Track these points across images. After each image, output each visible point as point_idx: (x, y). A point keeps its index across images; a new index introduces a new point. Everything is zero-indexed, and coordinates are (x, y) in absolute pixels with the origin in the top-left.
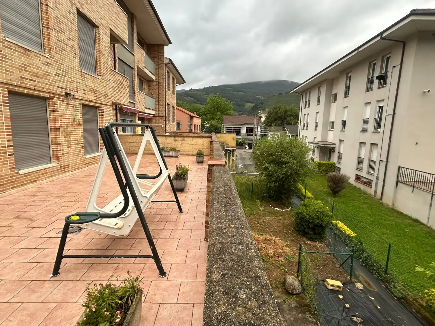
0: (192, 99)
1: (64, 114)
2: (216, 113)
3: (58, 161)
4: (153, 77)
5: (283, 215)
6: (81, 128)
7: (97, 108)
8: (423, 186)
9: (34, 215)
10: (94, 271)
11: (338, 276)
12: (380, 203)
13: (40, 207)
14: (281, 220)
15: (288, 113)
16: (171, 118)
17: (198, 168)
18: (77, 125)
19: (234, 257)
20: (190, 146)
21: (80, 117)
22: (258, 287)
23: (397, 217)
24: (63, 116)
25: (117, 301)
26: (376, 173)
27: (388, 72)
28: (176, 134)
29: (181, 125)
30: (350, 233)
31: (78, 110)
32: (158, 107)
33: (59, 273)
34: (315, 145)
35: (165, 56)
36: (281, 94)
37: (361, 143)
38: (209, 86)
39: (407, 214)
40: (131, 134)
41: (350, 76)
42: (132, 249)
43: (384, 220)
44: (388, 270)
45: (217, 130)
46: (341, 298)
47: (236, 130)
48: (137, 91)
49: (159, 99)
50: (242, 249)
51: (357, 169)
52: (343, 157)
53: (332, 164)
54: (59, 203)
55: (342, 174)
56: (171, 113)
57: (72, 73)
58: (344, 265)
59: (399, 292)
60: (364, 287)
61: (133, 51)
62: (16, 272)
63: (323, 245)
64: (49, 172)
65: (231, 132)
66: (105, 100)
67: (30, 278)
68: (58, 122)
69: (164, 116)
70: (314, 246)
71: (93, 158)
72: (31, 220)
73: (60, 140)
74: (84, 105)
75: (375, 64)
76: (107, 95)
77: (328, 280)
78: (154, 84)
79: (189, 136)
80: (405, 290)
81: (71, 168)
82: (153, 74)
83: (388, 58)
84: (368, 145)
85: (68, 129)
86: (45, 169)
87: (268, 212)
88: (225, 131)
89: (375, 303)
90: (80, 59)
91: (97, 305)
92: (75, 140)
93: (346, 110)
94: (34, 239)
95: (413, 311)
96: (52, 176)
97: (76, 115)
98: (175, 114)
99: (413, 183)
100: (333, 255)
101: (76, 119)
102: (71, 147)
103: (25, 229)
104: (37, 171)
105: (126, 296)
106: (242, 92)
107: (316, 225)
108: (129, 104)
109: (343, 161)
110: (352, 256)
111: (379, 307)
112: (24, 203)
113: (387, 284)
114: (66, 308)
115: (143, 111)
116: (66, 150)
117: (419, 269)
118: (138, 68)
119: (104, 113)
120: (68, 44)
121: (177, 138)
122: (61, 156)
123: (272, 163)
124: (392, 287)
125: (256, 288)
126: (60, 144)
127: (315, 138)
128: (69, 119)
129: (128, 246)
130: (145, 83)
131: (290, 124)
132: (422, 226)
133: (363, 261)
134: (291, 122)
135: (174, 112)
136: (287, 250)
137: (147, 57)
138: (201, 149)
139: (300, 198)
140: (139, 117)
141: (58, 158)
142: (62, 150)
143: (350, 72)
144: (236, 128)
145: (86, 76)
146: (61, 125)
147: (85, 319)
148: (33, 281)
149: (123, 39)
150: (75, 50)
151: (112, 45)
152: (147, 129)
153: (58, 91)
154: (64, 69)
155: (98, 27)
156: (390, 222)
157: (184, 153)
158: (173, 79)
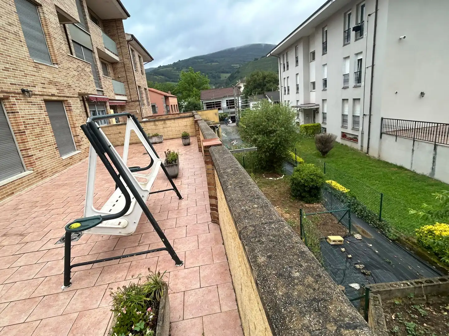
0: (163, 77)
1: (26, 114)
2: (192, 89)
3: (33, 168)
4: (117, 58)
5: (278, 184)
6: (49, 127)
7: (61, 102)
8: (405, 134)
9: (23, 230)
10: (107, 274)
11: (338, 231)
12: (367, 156)
13: (27, 220)
14: (276, 188)
15: (267, 78)
16: (145, 102)
17: (187, 151)
18: (44, 125)
19: (271, 238)
20: (173, 128)
21: (46, 116)
22: (307, 262)
23: (383, 167)
24: (25, 117)
25: (145, 299)
26: (361, 128)
27: (364, 21)
28: (154, 118)
29: (157, 107)
30: (343, 190)
31: (41, 107)
32: (128, 91)
33: (71, 283)
34: (299, 109)
35: (125, 32)
36: (256, 59)
37: (343, 100)
38: (179, 60)
39: (392, 163)
40: (106, 125)
41: (326, 31)
42: (141, 245)
43: (373, 172)
44: (382, 218)
45: (196, 108)
46: (343, 250)
47: (216, 104)
48: (102, 77)
49: (128, 81)
50: (276, 228)
51: (343, 127)
52: (328, 116)
53: (318, 126)
54: (48, 211)
55: (329, 134)
56: (144, 96)
57: (23, 66)
58: (342, 220)
59: (394, 235)
60: (362, 236)
61: (88, 30)
62: (24, 291)
63: (319, 205)
64: (26, 181)
65: (212, 107)
66: (69, 92)
67: (41, 294)
68: (22, 125)
69: (137, 101)
70: (311, 208)
71: (71, 158)
72: (21, 235)
73: (29, 144)
74: (46, 101)
75: (350, 15)
76: (71, 86)
77: (329, 237)
78: (119, 66)
79: (169, 118)
80: (398, 233)
81: (49, 173)
82: (116, 55)
83: (363, 6)
84: (351, 101)
85: (34, 131)
86: (19, 179)
87: (263, 183)
88: (205, 107)
89: (373, 248)
90: (28, 47)
91: (127, 306)
92: (46, 142)
93: (326, 68)
94: (32, 254)
95: (407, 250)
96: (30, 185)
97: (40, 114)
98: (149, 96)
99: (396, 132)
100: (331, 213)
101: (41, 118)
102: (43, 150)
103: (18, 246)
104: (11, 182)
105: (152, 293)
106: (216, 62)
107: (311, 188)
108: (96, 93)
109: (328, 121)
110: (349, 211)
111: (377, 252)
112: (8, 219)
113: (382, 230)
114: (90, 315)
115: (113, 98)
116: (39, 154)
117: (412, 212)
118: (97, 49)
119: (71, 106)
120: (10, 30)
121: (157, 123)
122: (35, 162)
123: (261, 134)
124: (387, 231)
125: (306, 264)
126: (30, 149)
127: (298, 101)
128: (34, 119)
129: (136, 243)
130: (109, 66)
131: (270, 90)
132: (406, 172)
133: (358, 214)
134: (271, 88)
135: (147, 95)
136: (287, 216)
137: (105, 35)
138: (186, 131)
139: (292, 164)
140: (110, 106)
141: (31, 164)
142: (34, 155)
143: (325, 26)
144: (216, 102)
145: (40, 66)
146: (25, 127)
147: (118, 323)
148: (44, 296)
149: (73, 17)
150: (20, 36)
151: (62, 25)
152: (129, 117)
153: (12, 89)
154: (12, 62)
155: (41, 5)
156: (378, 173)
157: (168, 137)
158: (139, 57)
